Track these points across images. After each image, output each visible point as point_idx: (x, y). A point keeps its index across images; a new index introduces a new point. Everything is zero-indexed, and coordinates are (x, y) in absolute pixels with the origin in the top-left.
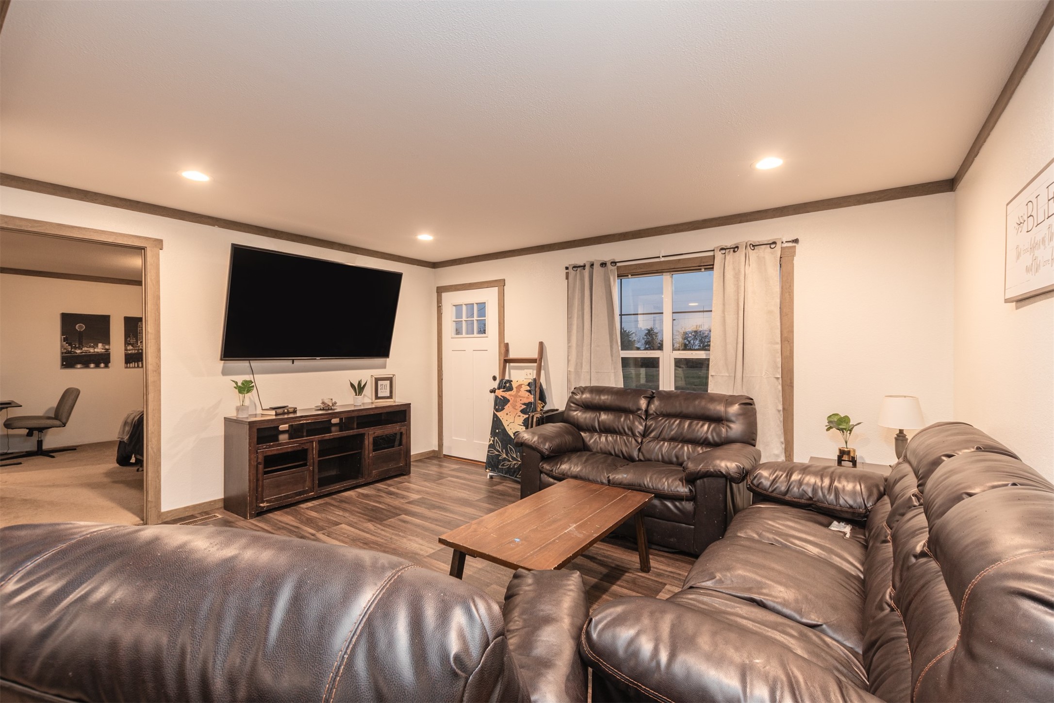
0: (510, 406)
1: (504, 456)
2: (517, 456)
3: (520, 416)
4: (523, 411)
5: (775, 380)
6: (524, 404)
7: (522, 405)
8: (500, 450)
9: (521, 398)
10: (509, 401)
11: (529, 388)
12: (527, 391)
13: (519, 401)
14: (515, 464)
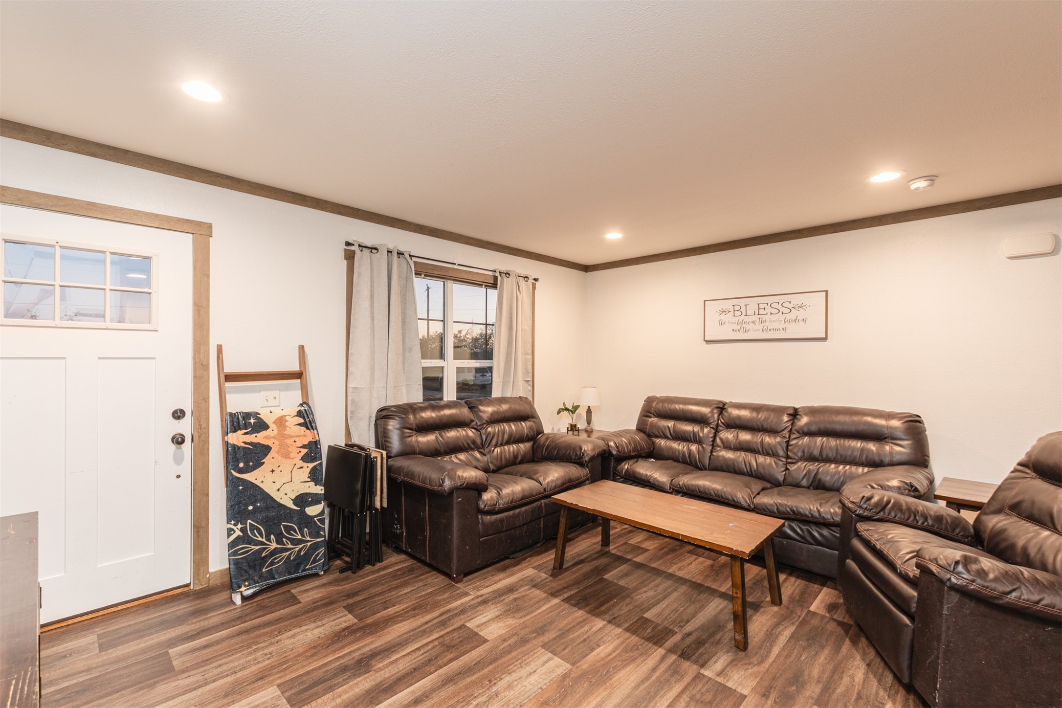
0: (276, 455)
1: (274, 545)
2: (303, 536)
3: (302, 468)
4: (305, 459)
5: (525, 383)
6: (304, 447)
7: (302, 450)
8: (264, 540)
9: (293, 439)
10: (270, 448)
11: (302, 421)
12: (299, 424)
13: (294, 444)
14: (300, 551)
